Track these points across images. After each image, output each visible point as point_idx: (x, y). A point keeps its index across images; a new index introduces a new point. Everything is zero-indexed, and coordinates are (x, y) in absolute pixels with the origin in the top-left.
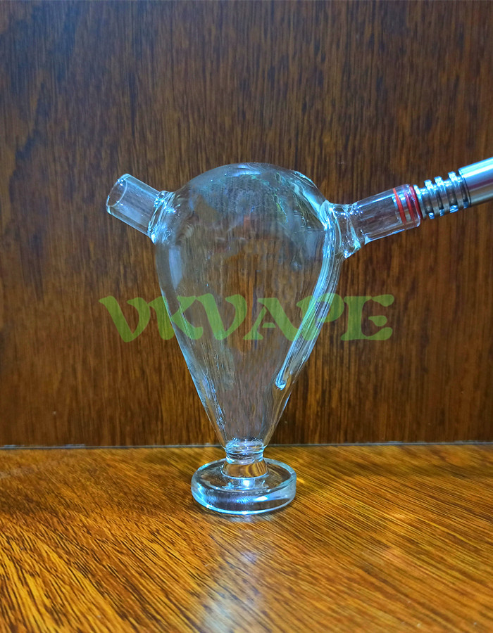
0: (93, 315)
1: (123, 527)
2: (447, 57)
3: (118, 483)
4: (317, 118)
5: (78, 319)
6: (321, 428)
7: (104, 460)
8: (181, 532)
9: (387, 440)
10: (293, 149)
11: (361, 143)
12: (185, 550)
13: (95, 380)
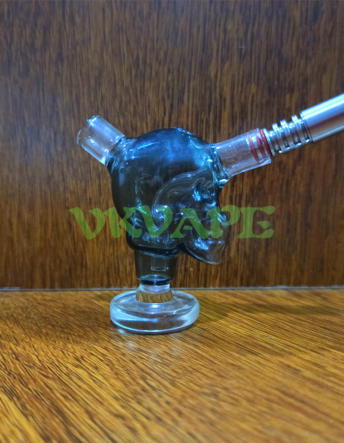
0: (27, 175)
1: (50, 355)
3: (47, 318)
4: (222, 8)
5: (14, 178)
6: (221, 275)
7: (35, 299)
8: (104, 358)
9: (275, 285)
10: (201, 34)
11: (259, 30)
12: (109, 374)
13: (28, 232)
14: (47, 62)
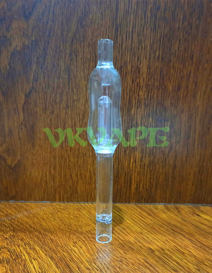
0: (53, 155)
2: (187, 64)
3: (62, 220)
4: (137, 85)
5: (47, 157)
6: (136, 198)
8: (84, 243)
9: (160, 203)
10: (128, 96)
11: (153, 95)
12: (85, 250)
13: (53, 178)
14: (62, 108)
